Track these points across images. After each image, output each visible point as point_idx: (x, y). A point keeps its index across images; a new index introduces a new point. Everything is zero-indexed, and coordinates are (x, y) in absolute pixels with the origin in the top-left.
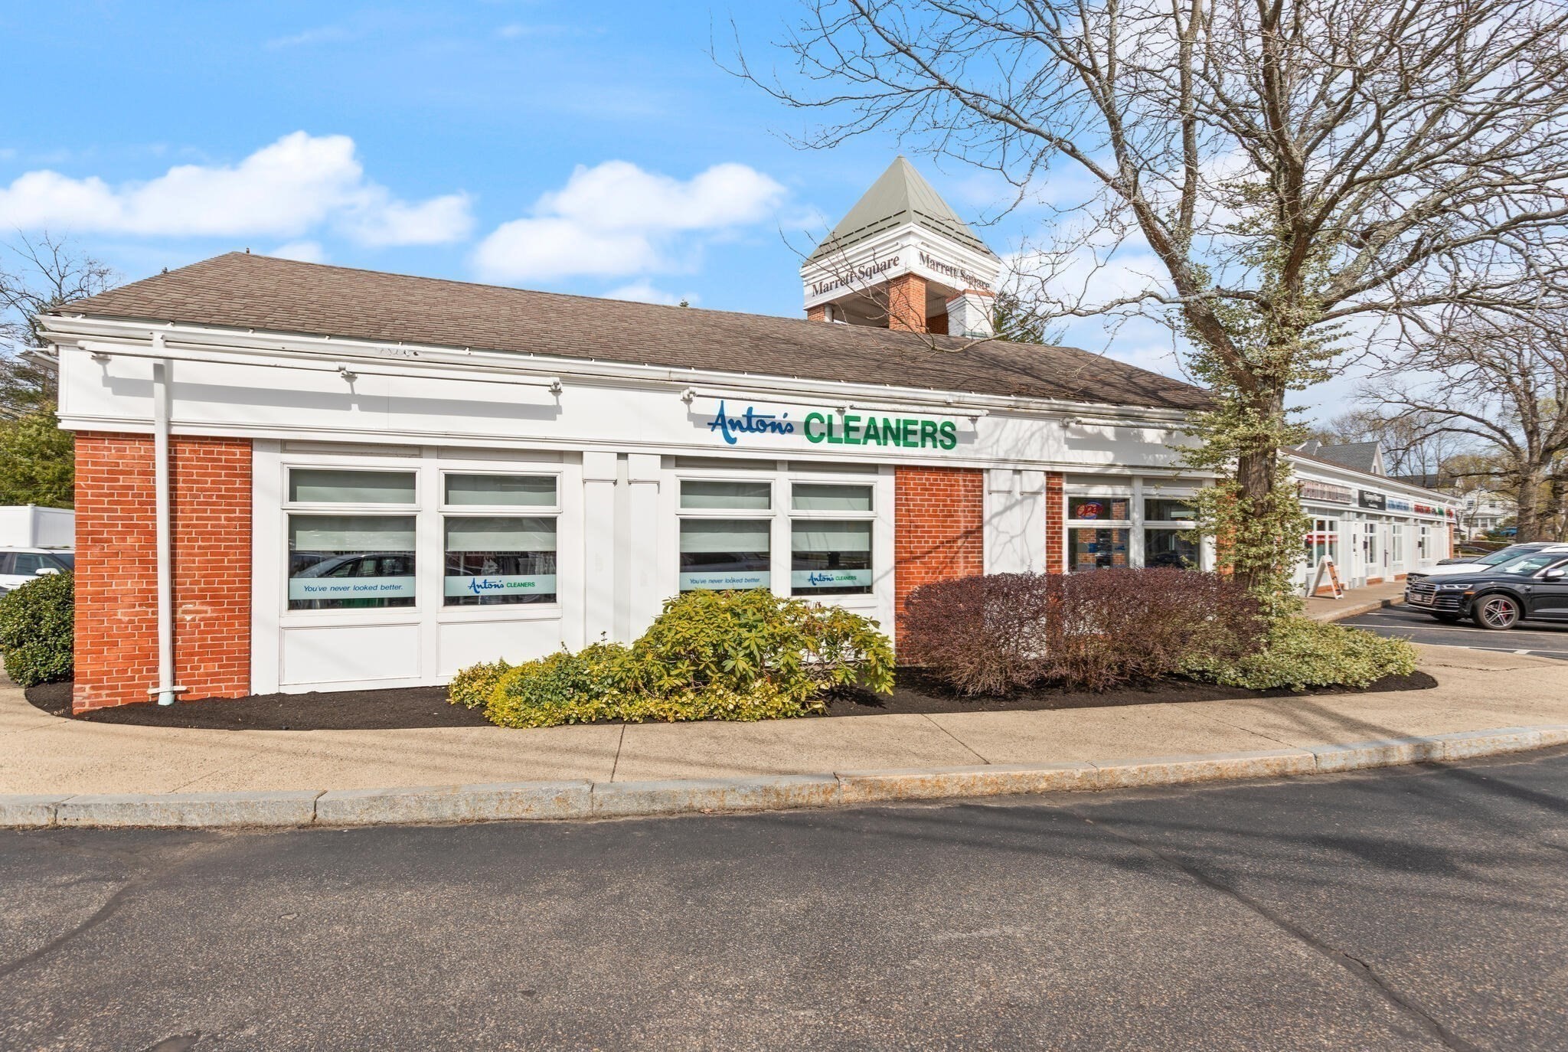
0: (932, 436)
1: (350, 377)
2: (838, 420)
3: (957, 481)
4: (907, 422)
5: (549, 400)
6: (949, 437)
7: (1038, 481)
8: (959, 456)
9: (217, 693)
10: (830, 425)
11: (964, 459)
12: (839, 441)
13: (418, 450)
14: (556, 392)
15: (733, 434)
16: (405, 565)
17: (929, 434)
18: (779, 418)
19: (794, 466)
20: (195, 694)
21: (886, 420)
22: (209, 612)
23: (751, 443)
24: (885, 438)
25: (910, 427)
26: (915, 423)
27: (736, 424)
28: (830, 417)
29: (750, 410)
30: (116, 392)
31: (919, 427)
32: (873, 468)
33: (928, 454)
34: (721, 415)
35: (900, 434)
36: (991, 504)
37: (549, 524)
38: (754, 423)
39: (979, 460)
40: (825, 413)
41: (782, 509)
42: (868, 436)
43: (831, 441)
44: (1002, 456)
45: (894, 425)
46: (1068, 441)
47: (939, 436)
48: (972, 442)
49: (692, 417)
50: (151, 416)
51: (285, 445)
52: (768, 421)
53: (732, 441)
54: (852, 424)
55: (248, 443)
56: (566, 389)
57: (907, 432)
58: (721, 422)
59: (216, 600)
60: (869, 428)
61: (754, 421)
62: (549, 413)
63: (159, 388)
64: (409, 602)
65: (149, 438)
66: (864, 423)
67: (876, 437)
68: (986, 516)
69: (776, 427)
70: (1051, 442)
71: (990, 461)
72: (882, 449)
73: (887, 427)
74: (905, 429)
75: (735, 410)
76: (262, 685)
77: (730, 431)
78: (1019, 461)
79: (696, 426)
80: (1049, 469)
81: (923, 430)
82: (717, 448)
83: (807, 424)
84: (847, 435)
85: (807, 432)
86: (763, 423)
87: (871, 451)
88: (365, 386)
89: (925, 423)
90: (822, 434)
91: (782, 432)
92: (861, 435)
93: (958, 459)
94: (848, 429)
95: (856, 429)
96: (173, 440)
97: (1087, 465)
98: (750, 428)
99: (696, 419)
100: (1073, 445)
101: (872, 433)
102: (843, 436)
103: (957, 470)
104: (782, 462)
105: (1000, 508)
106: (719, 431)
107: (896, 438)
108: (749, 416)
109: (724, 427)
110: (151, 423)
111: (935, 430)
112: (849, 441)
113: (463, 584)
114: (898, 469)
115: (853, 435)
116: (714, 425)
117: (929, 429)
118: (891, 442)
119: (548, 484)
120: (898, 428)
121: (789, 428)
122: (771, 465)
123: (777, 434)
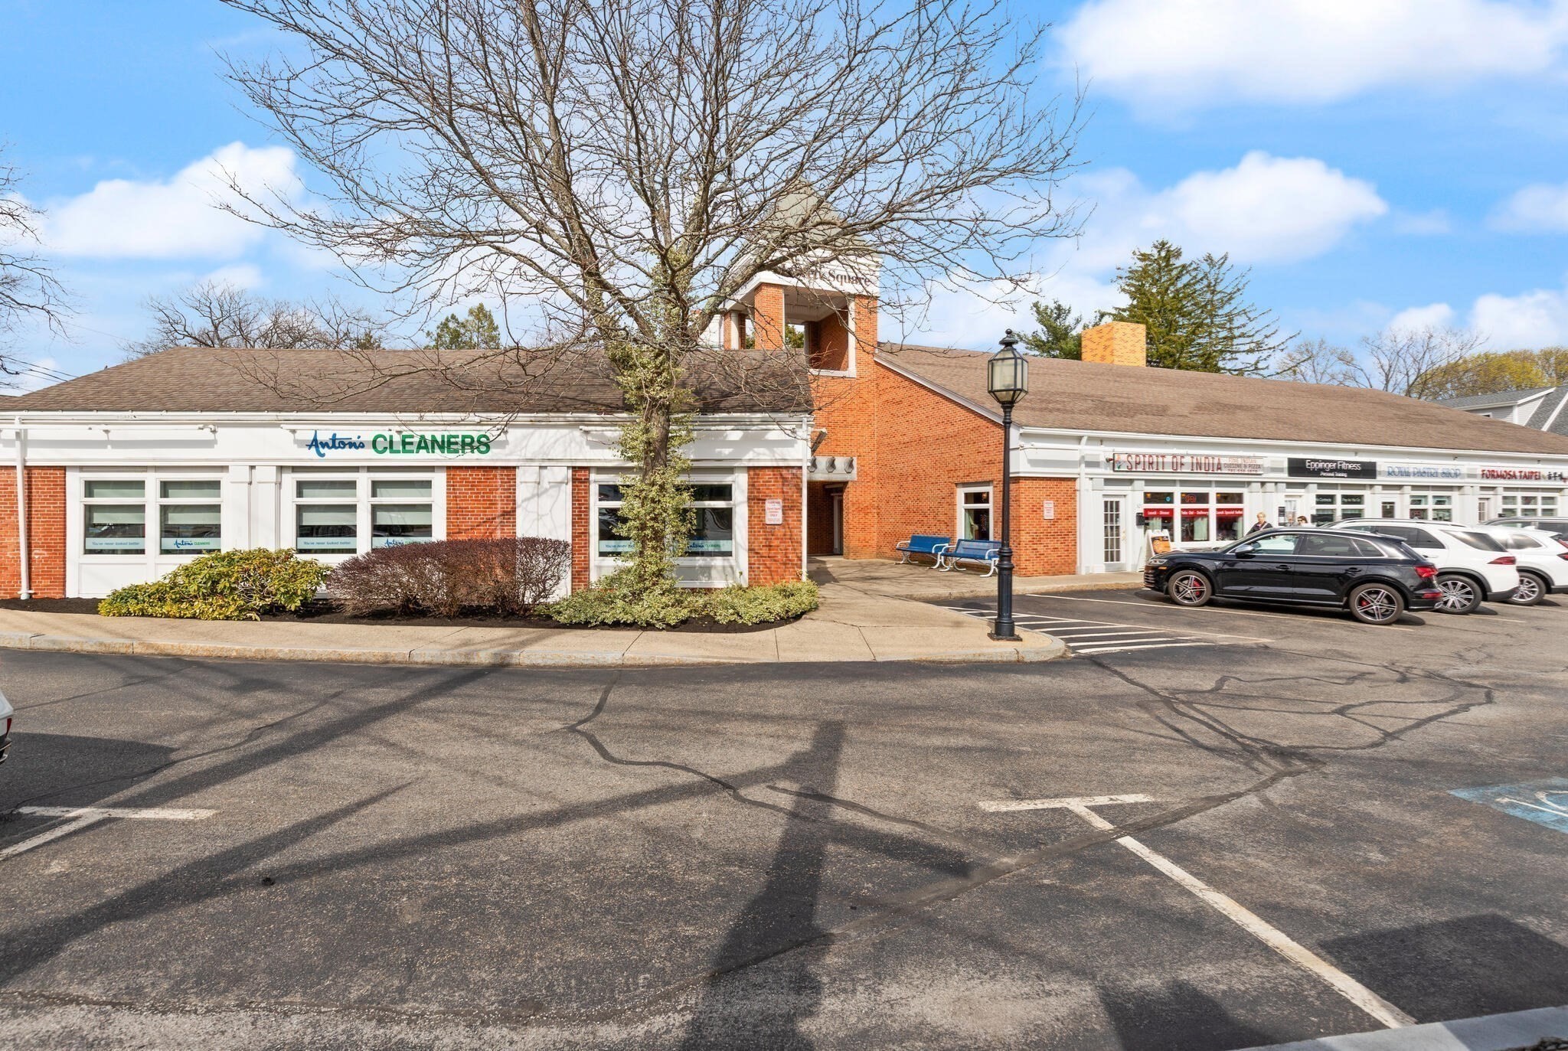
0: (470, 444)
1: (107, 431)
2: (397, 438)
3: (495, 476)
4: (450, 437)
5: (211, 436)
6: (485, 445)
7: (563, 473)
8: (493, 457)
9: (49, 596)
10: (391, 442)
11: (497, 460)
12: (398, 452)
13: (144, 469)
14: (214, 432)
15: (322, 451)
16: (138, 531)
17: (468, 444)
18: (354, 439)
19: (370, 469)
20: (39, 595)
21: (433, 436)
22: (46, 554)
23: (334, 456)
24: (433, 448)
25: (452, 440)
26: (457, 437)
27: (325, 445)
28: (391, 437)
29: (335, 435)
30: (5, 446)
31: (459, 440)
32: (431, 469)
33: (471, 458)
34: (315, 440)
35: (446, 445)
36: (522, 492)
37: (216, 508)
38: (336, 443)
39: (509, 460)
40: (387, 435)
41: (362, 498)
42: (419, 447)
43: (392, 451)
44: (529, 456)
45: (439, 439)
46: (588, 443)
47: (476, 444)
48: (504, 448)
49: (296, 441)
50: (14, 457)
51: (82, 468)
52: (346, 442)
53: (322, 455)
54: (407, 440)
55: (64, 468)
56: (220, 430)
57: (450, 443)
58: (315, 443)
59: (49, 548)
60: (420, 442)
61: (337, 442)
62: (209, 444)
63: (18, 443)
64: (142, 552)
65: (14, 467)
66: (416, 440)
67: (426, 447)
68: (519, 500)
69: (352, 445)
70: (573, 445)
71: (519, 460)
72: (431, 456)
73: (434, 441)
74: (449, 441)
75: (324, 436)
76: (71, 593)
77: (321, 449)
78: (543, 460)
79: (299, 447)
80: (570, 464)
81: (463, 441)
82: (312, 460)
83: (374, 443)
84: (404, 447)
85: (374, 446)
86: (343, 443)
87: (423, 457)
88: (113, 436)
89: (464, 437)
90: (386, 448)
91: (357, 448)
92: (414, 447)
93: (493, 460)
94: (404, 443)
95: (411, 443)
96: (29, 469)
97: (605, 460)
98: (334, 446)
99: (299, 443)
100: (594, 445)
101: (423, 445)
102: (401, 448)
103: (496, 468)
104: (363, 467)
105: (529, 495)
106: (313, 449)
107: (441, 447)
108: (334, 439)
109: (317, 446)
110: (14, 460)
111: (473, 441)
112: (405, 451)
113: (170, 543)
114: (448, 468)
115: (408, 447)
116: (310, 446)
117: (468, 440)
118: (437, 450)
119: (215, 485)
120: (443, 441)
121: (362, 445)
122: (356, 469)
123: (353, 449)
